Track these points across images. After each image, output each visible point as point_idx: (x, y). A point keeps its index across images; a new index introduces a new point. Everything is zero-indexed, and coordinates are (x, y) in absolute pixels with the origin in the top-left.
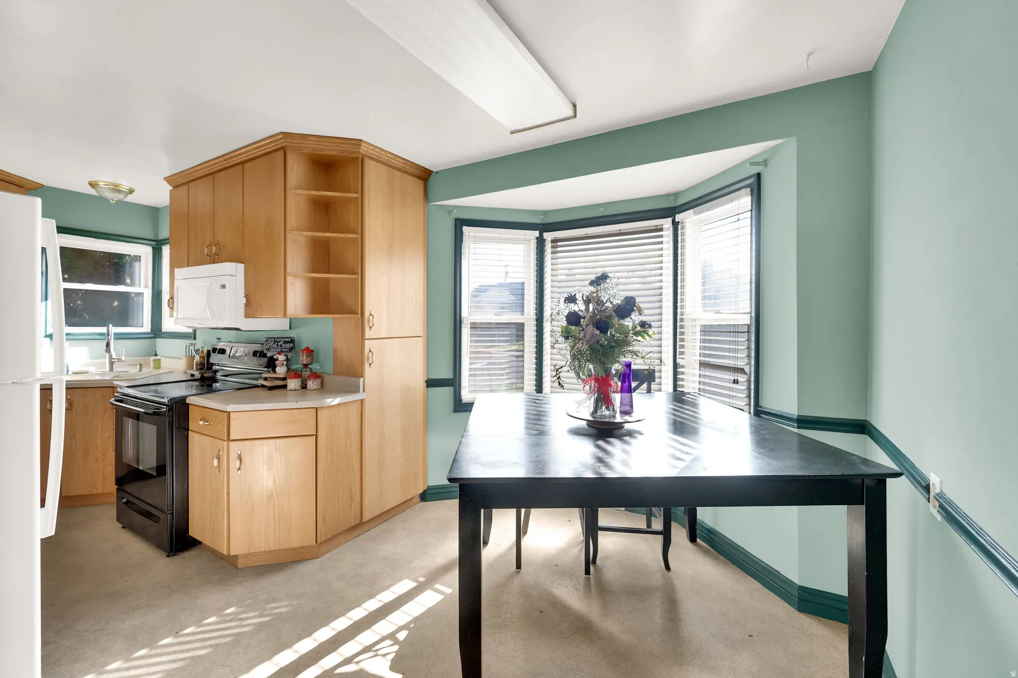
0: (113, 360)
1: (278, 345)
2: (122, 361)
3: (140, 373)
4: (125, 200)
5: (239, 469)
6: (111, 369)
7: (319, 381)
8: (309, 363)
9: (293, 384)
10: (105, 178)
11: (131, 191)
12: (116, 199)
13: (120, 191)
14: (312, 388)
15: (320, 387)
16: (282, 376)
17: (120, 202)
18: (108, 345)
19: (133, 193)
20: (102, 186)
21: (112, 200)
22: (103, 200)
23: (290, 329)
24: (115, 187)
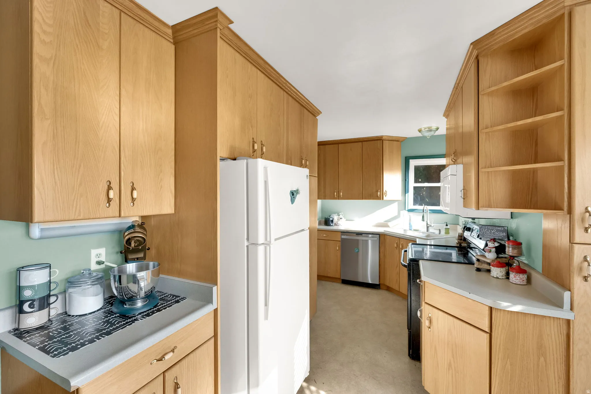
0: (428, 226)
1: (491, 232)
2: (432, 227)
3: (439, 235)
4: (435, 135)
5: (430, 328)
6: (428, 231)
7: (524, 277)
8: (515, 255)
9: (497, 272)
10: (424, 125)
11: (437, 129)
12: (430, 136)
13: (431, 131)
14: (514, 282)
15: (525, 283)
16: (489, 261)
17: (432, 137)
18: (423, 217)
19: (439, 130)
20: (424, 130)
21: (428, 136)
22: (424, 137)
23: (512, 218)
24: (429, 129)
